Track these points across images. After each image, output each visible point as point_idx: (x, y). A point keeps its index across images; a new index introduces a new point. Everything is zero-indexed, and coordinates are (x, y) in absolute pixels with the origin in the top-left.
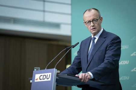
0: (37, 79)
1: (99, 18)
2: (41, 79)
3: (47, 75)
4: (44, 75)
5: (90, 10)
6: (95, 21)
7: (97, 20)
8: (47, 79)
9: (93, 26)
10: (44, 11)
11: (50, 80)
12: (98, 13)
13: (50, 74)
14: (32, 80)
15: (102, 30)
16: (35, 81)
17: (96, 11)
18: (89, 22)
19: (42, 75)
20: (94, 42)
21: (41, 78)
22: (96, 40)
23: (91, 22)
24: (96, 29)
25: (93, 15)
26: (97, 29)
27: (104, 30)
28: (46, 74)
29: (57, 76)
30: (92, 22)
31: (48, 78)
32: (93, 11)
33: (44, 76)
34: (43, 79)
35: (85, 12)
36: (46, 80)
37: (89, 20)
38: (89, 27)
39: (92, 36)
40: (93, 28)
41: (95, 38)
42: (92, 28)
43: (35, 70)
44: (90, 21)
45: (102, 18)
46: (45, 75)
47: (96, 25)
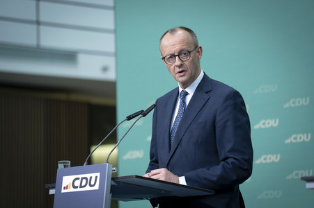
0: (66, 188)
1: (193, 48)
2: (77, 187)
3: (91, 178)
4: (82, 178)
5: (173, 31)
6: (185, 54)
7: (190, 52)
8: (91, 186)
9: (180, 66)
10: (38, 23)
11: (96, 187)
12: (191, 38)
13: (98, 174)
14: (53, 188)
15: (201, 75)
16: (63, 191)
17: (187, 33)
18: (170, 57)
19: (78, 179)
20: (183, 102)
21: (77, 183)
22: (189, 98)
23: (175, 56)
24: (187, 73)
25: (180, 42)
26: (189, 72)
27: (205, 76)
28: (88, 176)
29: (112, 179)
30: (177, 57)
31: (92, 183)
32: (180, 33)
33: (84, 181)
34: (81, 187)
35: (164, 35)
36: (88, 188)
37: (171, 53)
38: (172, 67)
39: (181, 90)
40: (181, 70)
41: (187, 94)
42: (178, 70)
43: (61, 166)
44: (173, 56)
45: (201, 47)
46: (86, 178)
47: (187, 63)
